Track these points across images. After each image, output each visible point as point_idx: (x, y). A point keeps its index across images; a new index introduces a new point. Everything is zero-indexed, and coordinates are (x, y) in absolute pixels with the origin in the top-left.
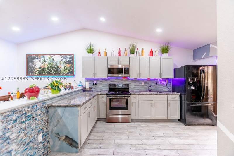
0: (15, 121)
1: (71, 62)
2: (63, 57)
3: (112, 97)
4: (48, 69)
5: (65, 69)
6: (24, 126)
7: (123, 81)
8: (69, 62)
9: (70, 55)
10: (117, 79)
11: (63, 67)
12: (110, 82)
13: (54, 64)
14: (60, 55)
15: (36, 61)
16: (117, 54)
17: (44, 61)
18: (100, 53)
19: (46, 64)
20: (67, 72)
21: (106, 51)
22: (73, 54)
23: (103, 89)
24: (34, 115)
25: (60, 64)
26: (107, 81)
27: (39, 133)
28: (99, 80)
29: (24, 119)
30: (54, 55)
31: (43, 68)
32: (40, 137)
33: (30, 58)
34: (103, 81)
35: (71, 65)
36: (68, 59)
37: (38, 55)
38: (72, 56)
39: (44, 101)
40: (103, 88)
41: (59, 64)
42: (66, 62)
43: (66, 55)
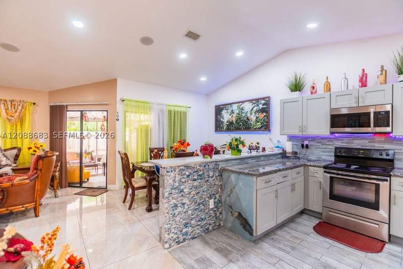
0: (188, 176)
1: (266, 110)
2: (255, 104)
3: (342, 175)
4: (236, 123)
5: (257, 121)
6: (196, 183)
7: (375, 142)
8: (262, 111)
9: (263, 99)
10: (359, 137)
11: (254, 118)
12: (339, 144)
13: (244, 115)
14: (251, 101)
15: (224, 112)
16: (355, 82)
17: (232, 112)
18: (313, 88)
19: (234, 115)
20: (260, 126)
21: (329, 81)
22: (269, 98)
23: (323, 157)
24: (206, 175)
25: (251, 114)
26: (332, 141)
27: (210, 198)
28: (313, 138)
29: (196, 177)
30: (243, 102)
31: (231, 121)
32: (212, 202)
33: (219, 110)
34: (322, 141)
35: (265, 114)
36: (261, 106)
37: (226, 105)
38: (267, 101)
39: (217, 162)
40: (323, 155)
41: (249, 115)
42: (258, 111)
43: (257, 100)
